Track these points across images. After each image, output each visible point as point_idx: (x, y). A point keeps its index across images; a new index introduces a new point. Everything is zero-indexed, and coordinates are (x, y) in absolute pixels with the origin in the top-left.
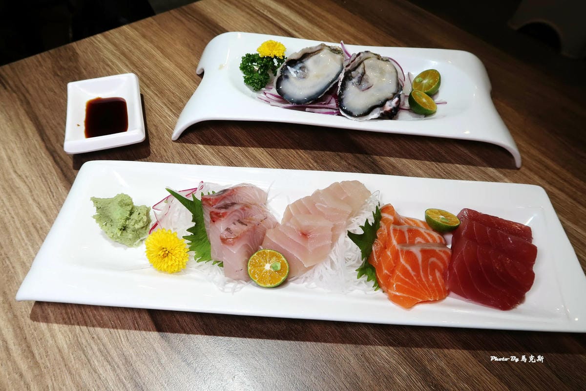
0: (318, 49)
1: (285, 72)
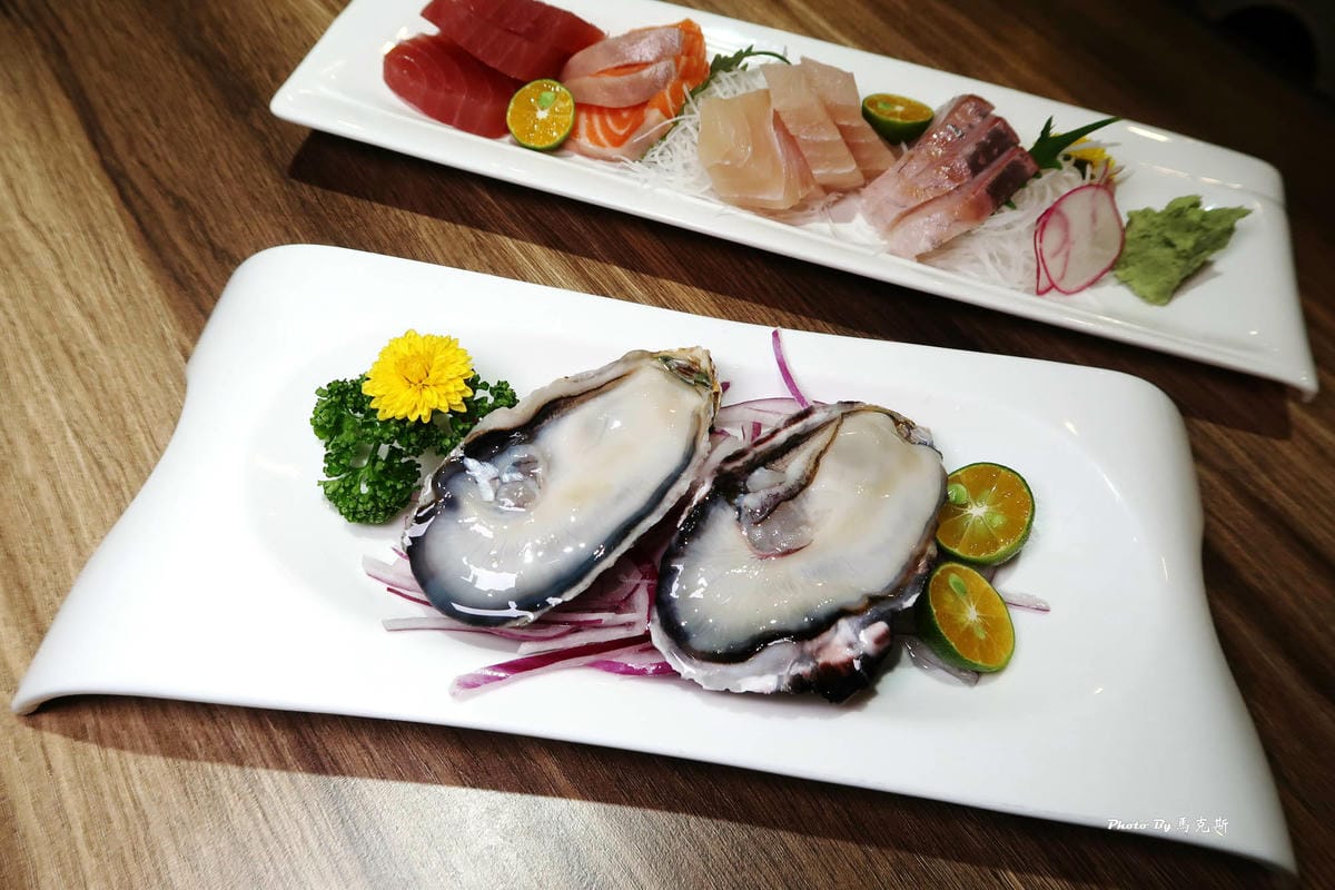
1: (452, 482)
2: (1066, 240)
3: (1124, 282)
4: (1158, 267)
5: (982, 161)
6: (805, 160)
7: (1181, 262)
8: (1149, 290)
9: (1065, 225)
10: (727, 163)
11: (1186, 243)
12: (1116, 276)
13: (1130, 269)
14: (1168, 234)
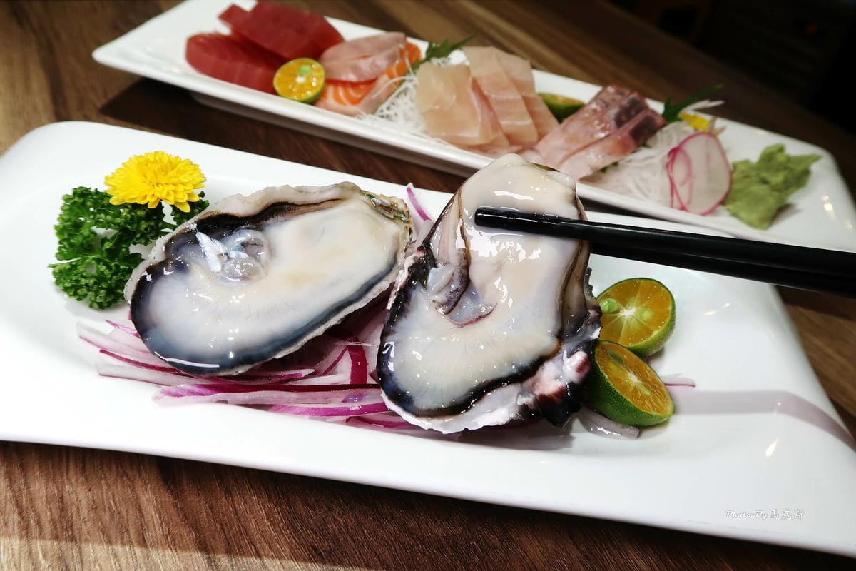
0: (328, 195)
1: (184, 249)
2: (690, 174)
3: (735, 215)
4: (758, 200)
5: (624, 118)
6: (494, 113)
7: (776, 194)
8: (754, 217)
9: (688, 163)
10: (437, 107)
11: (778, 179)
12: (728, 210)
13: (738, 203)
14: (764, 175)
